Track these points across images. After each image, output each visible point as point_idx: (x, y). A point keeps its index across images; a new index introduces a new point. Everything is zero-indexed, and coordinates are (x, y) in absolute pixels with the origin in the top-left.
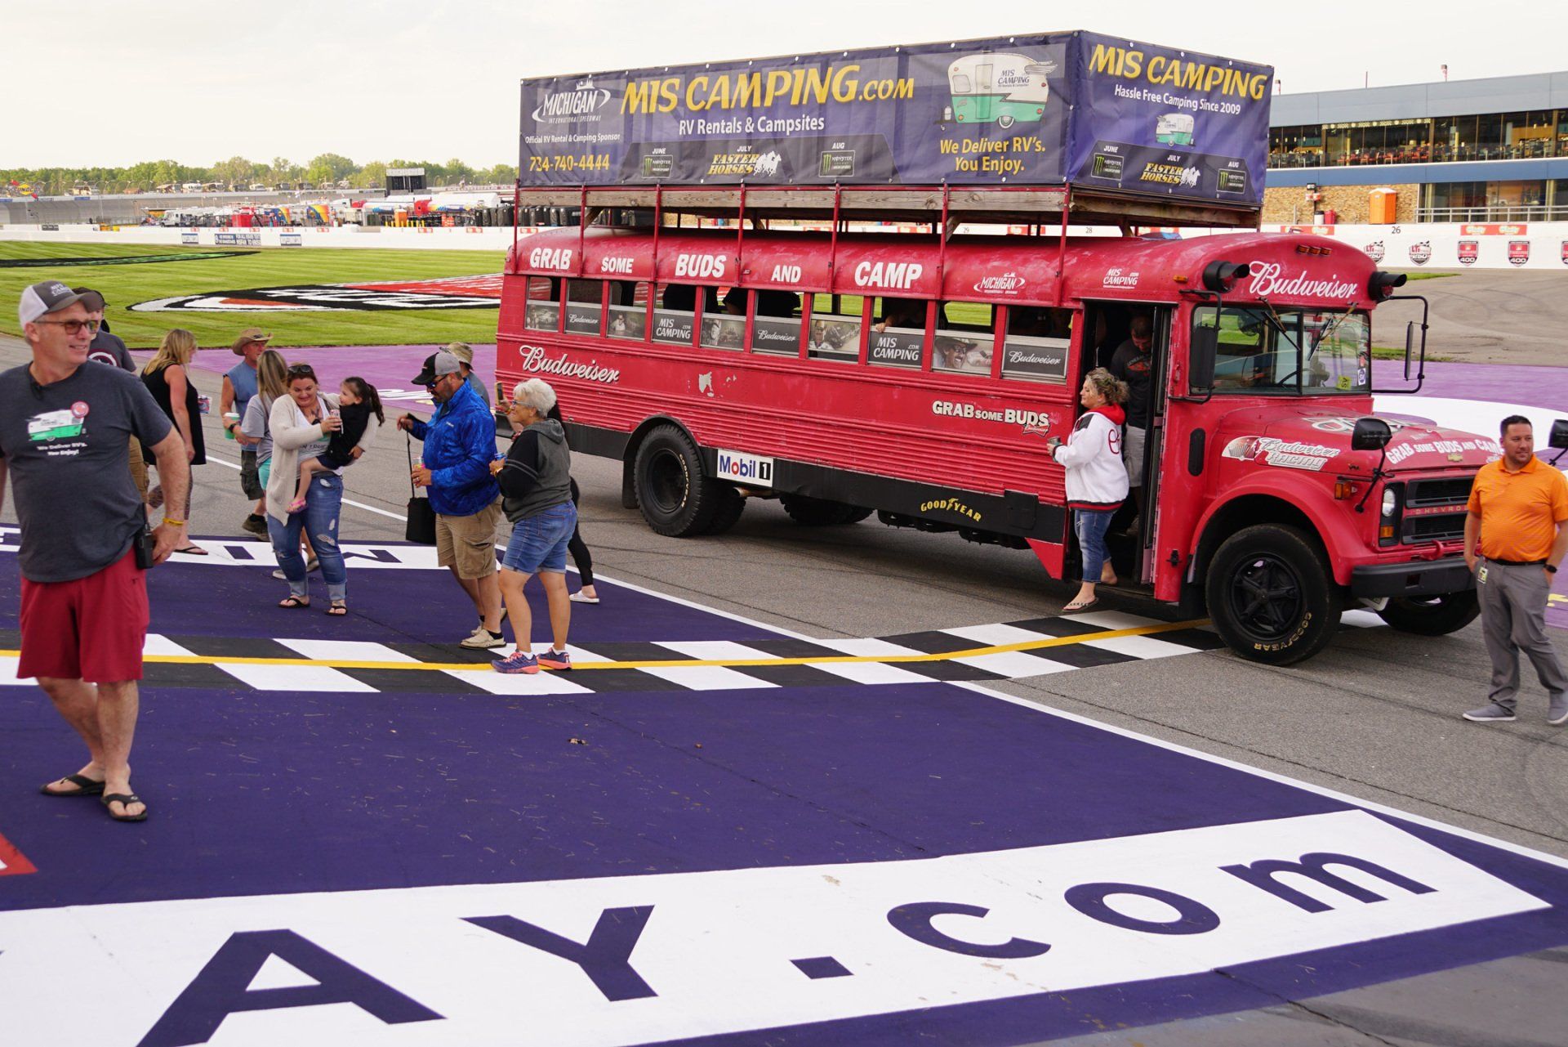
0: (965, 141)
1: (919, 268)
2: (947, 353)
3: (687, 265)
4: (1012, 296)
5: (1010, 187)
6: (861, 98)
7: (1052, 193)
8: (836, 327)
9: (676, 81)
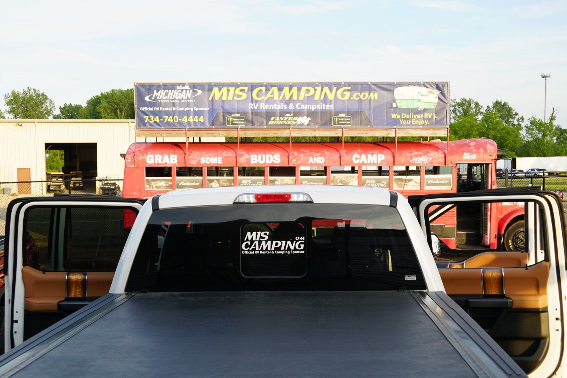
0: (403, 114)
1: (383, 156)
2: (399, 183)
3: (258, 158)
4: (427, 164)
5: (424, 129)
6: (352, 98)
7: (442, 131)
8: (344, 178)
9: (246, 89)
